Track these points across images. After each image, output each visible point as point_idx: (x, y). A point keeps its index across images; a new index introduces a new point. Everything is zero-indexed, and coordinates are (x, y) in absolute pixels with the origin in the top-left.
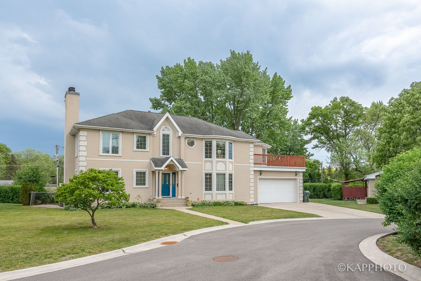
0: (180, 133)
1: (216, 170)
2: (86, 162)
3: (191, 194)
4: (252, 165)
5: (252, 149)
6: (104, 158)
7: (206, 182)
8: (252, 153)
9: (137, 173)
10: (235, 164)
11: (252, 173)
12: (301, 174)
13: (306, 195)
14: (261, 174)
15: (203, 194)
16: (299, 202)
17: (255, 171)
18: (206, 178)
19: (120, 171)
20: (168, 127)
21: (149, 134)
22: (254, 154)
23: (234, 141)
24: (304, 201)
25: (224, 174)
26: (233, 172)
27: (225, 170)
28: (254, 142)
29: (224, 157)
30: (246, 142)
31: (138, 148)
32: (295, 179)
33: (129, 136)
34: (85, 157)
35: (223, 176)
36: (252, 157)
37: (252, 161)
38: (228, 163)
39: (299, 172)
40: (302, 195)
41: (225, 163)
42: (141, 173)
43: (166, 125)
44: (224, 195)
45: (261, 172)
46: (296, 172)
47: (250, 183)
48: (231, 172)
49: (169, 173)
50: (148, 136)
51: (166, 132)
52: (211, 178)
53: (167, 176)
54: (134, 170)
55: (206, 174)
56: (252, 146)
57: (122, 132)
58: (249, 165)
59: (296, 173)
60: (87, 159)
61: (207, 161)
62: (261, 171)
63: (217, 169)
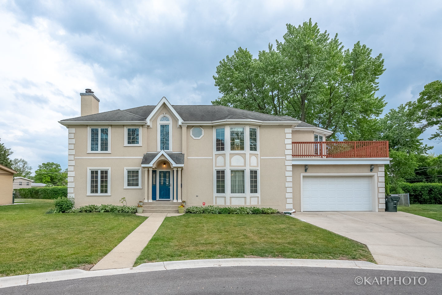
0: (180, 121)
1: (230, 166)
2: (74, 161)
3: (197, 196)
4: (290, 157)
5: (290, 136)
6: (93, 156)
7: (218, 181)
8: (290, 141)
9: (129, 172)
10: (261, 158)
11: (290, 168)
12: (383, 169)
13: (390, 201)
14: (306, 170)
15: (214, 198)
16: (377, 210)
17: (293, 166)
18: (218, 177)
19: (110, 170)
20: (167, 116)
21: (142, 126)
22: (293, 143)
23: (260, 126)
24: (387, 209)
25: (243, 171)
26: (259, 168)
27: (244, 165)
28: (291, 125)
29: (242, 148)
30: (279, 125)
31: (129, 143)
32: (371, 177)
33: (119, 130)
34: (73, 156)
35: (241, 174)
36: (290, 147)
37: (290, 152)
38: (248, 156)
39: (377, 166)
40: (383, 201)
41: (244, 156)
42: (133, 172)
43: (164, 113)
44: (243, 199)
45: (306, 168)
46: (372, 165)
47: (286, 183)
48: (254, 169)
49: (169, 171)
50: (141, 128)
51: (165, 123)
52: (223, 177)
53: (167, 175)
54: (125, 168)
55: (218, 172)
56: (289, 130)
57: (111, 126)
58: (285, 158)
59: (372, 167)
60: (75, 158)
61: (219, 155)
62: (306, 166)
63: (232, 165)
